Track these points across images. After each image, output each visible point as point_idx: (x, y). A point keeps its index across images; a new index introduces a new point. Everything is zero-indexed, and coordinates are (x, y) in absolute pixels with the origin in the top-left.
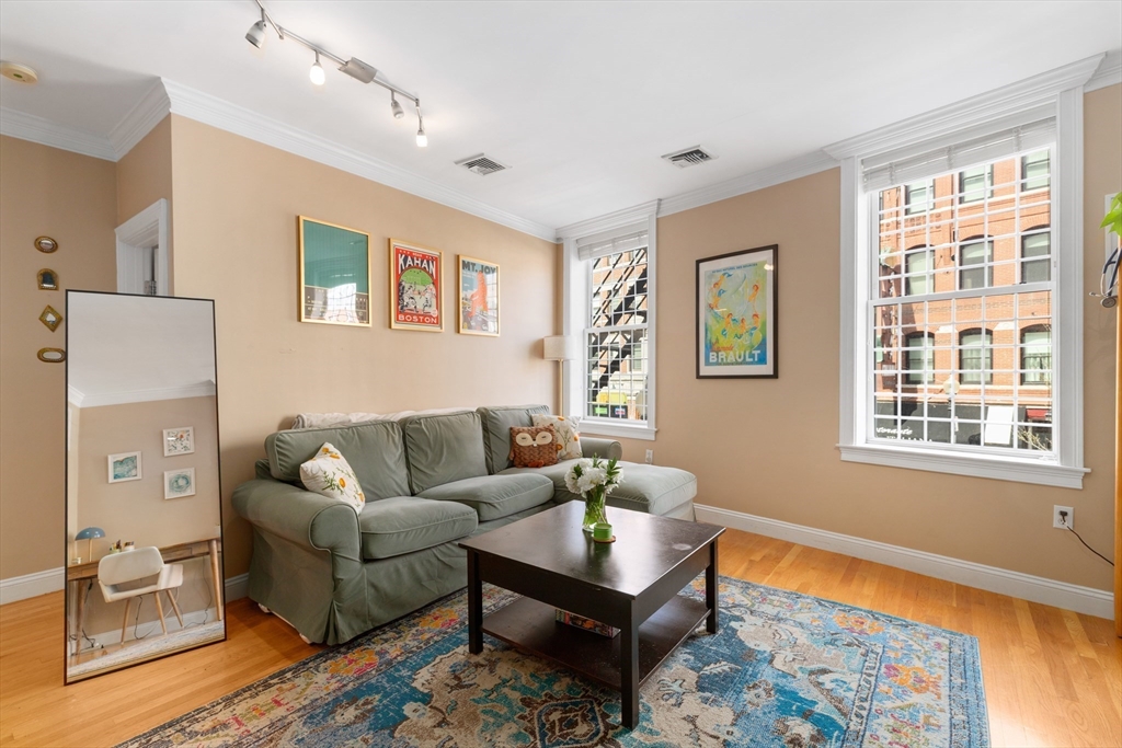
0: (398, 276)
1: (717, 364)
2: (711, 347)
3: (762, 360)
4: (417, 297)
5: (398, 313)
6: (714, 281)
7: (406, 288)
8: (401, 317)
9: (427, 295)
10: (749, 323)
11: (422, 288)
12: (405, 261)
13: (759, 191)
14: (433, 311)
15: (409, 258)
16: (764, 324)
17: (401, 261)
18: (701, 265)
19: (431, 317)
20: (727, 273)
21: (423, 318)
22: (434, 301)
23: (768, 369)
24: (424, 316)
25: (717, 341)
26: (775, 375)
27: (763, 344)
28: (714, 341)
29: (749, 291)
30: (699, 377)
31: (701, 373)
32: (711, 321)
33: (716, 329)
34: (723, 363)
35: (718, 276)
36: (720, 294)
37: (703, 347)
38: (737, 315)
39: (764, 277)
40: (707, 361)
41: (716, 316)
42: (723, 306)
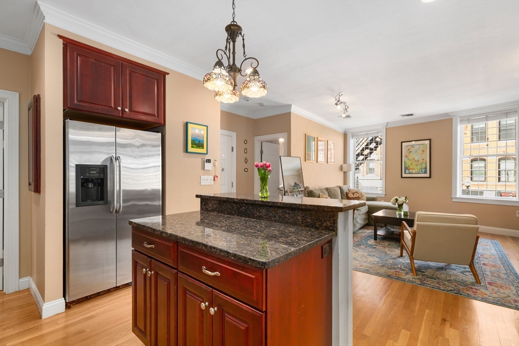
1: (409, 173)
2: (406, 168)
3: (425, 172)
6: (408, 148)
10: (421, 161)
16: (426, 162)
18: (403, 143)
20: (412, 146)
23: (428, 175)
25: (409, 167)
26: (430, 177)
27: (426, 168)
28: (407, 166)
29: (421, 152)
31: (403, 176)
32: (407, 160)
33: (408, 163)
34: (411, 173)
35: (409, 147)
36: (410, 152)
37: (404, 168)
38: (416, 159)
39: (426, 148)
40: (405, 173)
41: (408, 159)
42: (411, 156)
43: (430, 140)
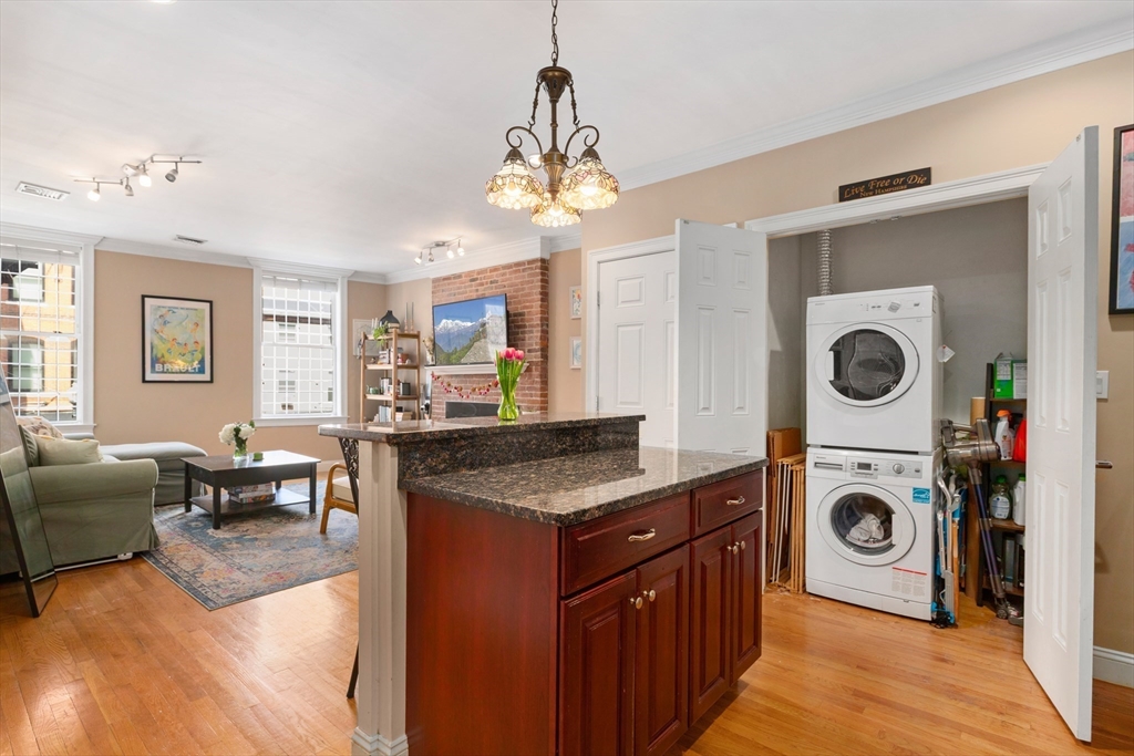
1: (163, 372)
2: (155, 361)
3: (202, 371)
6: (159, 313)
10: (191, 347)
13: (197, 263)
16: (203, 349)
20: (170, 309)
23: (206, 377)
25: (163, 356)
26: (211, 381)
27: (202, 362)
28: (159, 356)
29: (191, 326)
30: (144, 381)
31: (147, 379)
32: (157, 342)
33: (161, 348)
34: (167, 372)
35: (164, 311)
36: (165, 323)
37: (148, 360)
38: (180, 340)
39: (203, 318)
40: (153, 370)
41: (161, 338)
42: (168, 332)
43: (211, 302)
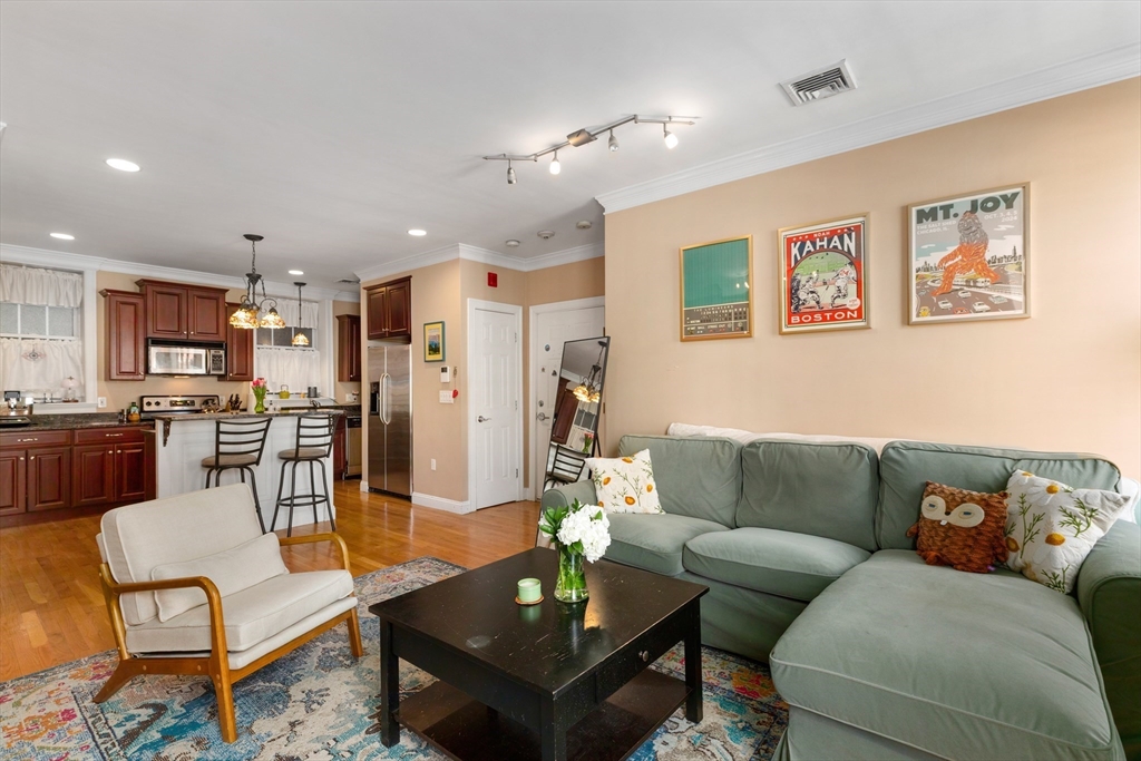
0: (790, 270)
4: (821, 290)
5: (790, 315)
7: (803, 282)
8: (796, 319)
9: (840, 283)
11: (829, 276)
12: (801, 250)
14: (851, 302)
15: (808, 243)
17: (795, 251)
19: (845, 310)
21: (835, 313)
22: (853, 288)
24: (834, 311)
